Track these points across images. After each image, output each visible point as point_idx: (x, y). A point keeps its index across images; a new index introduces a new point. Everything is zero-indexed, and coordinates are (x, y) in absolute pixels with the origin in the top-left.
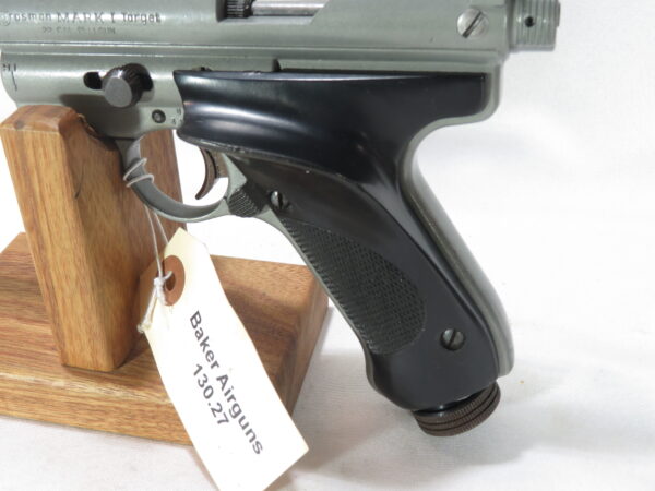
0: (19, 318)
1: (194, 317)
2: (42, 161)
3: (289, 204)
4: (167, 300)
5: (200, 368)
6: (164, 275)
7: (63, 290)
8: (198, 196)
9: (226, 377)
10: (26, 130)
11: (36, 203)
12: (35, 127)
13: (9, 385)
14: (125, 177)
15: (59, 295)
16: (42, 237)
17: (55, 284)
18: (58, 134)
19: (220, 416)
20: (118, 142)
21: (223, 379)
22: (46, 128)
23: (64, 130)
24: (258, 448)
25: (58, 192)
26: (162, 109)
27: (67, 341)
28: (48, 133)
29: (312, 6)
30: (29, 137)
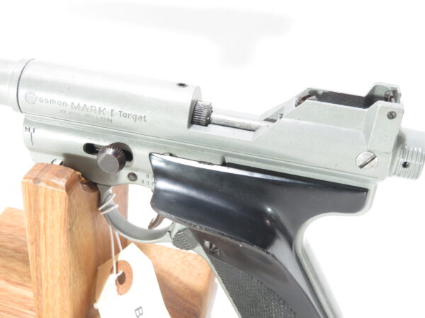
0: (7, 280)
1: (138, 309)
2: (49, 206)
3: (216, 248)
4: (118, 290)
6: (117, 272)
7: (48, 282)
10: (42, 184)
11: (39, 229)
12: (48, 183)
14: (100, 209)
15: (45, 285)
16: (39, 250)
17: (43, 277)
18: (64, 191)
20: (99, 186)
22: (56, 185)
23: (69, 188)
25: (57, 226)
26: (135, 173)
28: (57, 190)
29: (254, 123)
30: (42, 190)
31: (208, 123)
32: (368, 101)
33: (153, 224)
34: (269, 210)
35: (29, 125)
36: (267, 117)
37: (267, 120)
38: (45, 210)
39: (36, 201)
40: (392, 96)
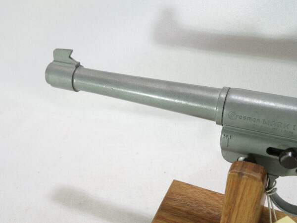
2: (247, 192)
10: (244, 177)
11: (234, 207)
12: (249, 177)
16: (230, 221)
20: (269, 175)
22: (255, 179)
30: (244, 181)
35: (226, 132)
38: (243, 194)
39: (237, 188)
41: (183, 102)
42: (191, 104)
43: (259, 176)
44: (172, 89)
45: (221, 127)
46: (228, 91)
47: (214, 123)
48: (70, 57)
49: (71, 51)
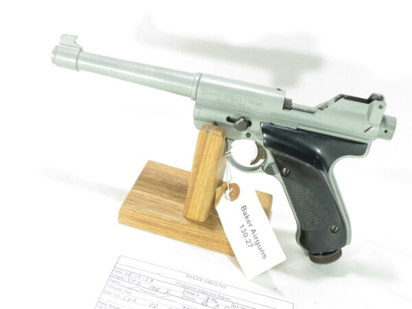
1: (243, 207)
2: (211, 145)
4: (231, 199)
5: (243, 226)
6: (230, 189)
7: (198, 189)
8: (252, 164)
9: (255, 230)
10: (210, 134)
12: (213, 134)
13: (162, 221)
14: (226, 153)
15: (195, 191)
18: (222, 138)
19: (249, 244)
20: (228, 140)
21: (254, 231)
22: (218, 135)
24: (264, 257)
25: (213, 156)
26: (250, 133)
27: (190, 208)
29: (313, 110)
30: (210, 137)
31: (291, 109)
32: (369, 101)
33: (253, 163)
34: (318, 151)
35: (198, 105)
36: (319, 107)
37: (319, 109)
38: (208, 147)
39: (205, 143)
40: (381, 99)
41: (168, 82)
42: (173, 83)
43: (220, 134)
44: (159, 72)
45: (194, 102)
46: (201, 75)
47: (190, 99)
48: (75, 42)
49: (77, 37)
